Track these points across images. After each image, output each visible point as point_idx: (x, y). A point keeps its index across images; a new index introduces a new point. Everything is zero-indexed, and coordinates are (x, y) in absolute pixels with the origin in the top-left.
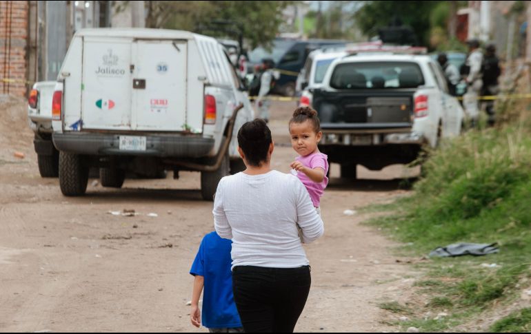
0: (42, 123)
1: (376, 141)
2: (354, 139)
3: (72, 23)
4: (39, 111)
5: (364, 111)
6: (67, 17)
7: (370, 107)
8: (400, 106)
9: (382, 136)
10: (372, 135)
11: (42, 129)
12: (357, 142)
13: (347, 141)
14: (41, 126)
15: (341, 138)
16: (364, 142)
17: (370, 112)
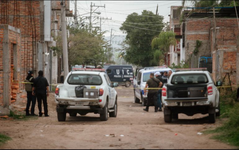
0: (61, 101)
1: (193, 104)
2: (184, 104)
3: (45, 61)
4: (59, 96)
5: (187, 93)
6: (43, 59)
7: (189, 91)
8: (201, 91)
9: (195, 103)
10: (191, 102)
11: (60, 103)
12: (185, 105)
13: (181, 105)
14: (60, 102)
15: (179, 103)
16: (188, 105)
17: (189, 93)
